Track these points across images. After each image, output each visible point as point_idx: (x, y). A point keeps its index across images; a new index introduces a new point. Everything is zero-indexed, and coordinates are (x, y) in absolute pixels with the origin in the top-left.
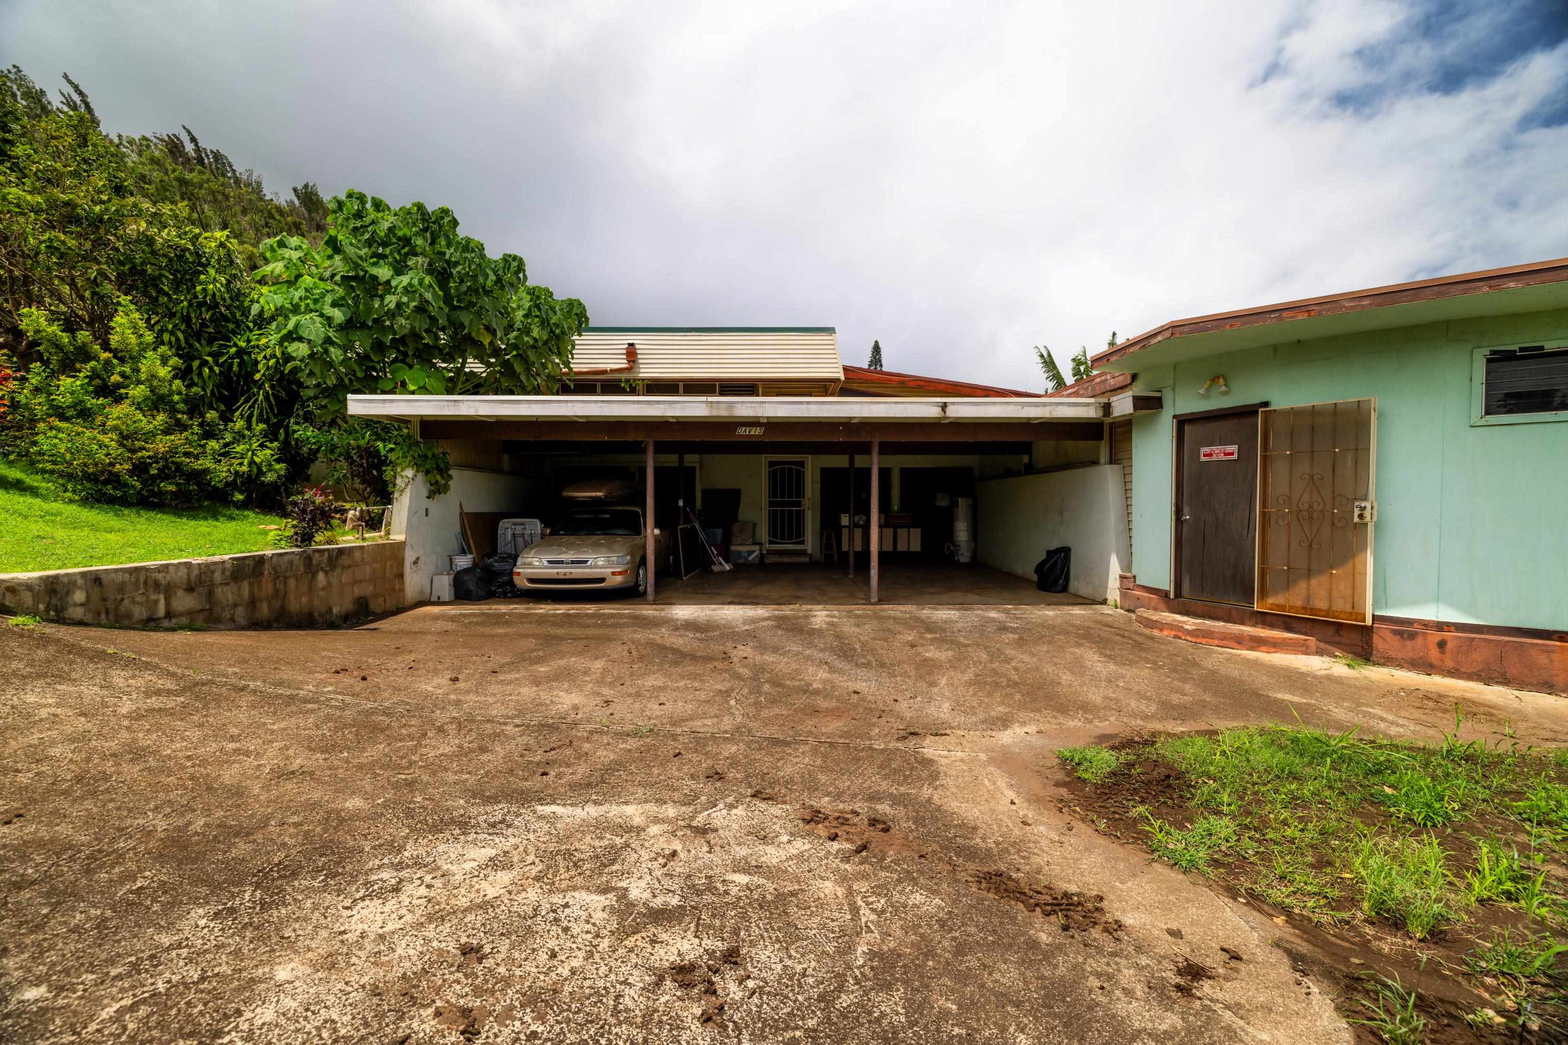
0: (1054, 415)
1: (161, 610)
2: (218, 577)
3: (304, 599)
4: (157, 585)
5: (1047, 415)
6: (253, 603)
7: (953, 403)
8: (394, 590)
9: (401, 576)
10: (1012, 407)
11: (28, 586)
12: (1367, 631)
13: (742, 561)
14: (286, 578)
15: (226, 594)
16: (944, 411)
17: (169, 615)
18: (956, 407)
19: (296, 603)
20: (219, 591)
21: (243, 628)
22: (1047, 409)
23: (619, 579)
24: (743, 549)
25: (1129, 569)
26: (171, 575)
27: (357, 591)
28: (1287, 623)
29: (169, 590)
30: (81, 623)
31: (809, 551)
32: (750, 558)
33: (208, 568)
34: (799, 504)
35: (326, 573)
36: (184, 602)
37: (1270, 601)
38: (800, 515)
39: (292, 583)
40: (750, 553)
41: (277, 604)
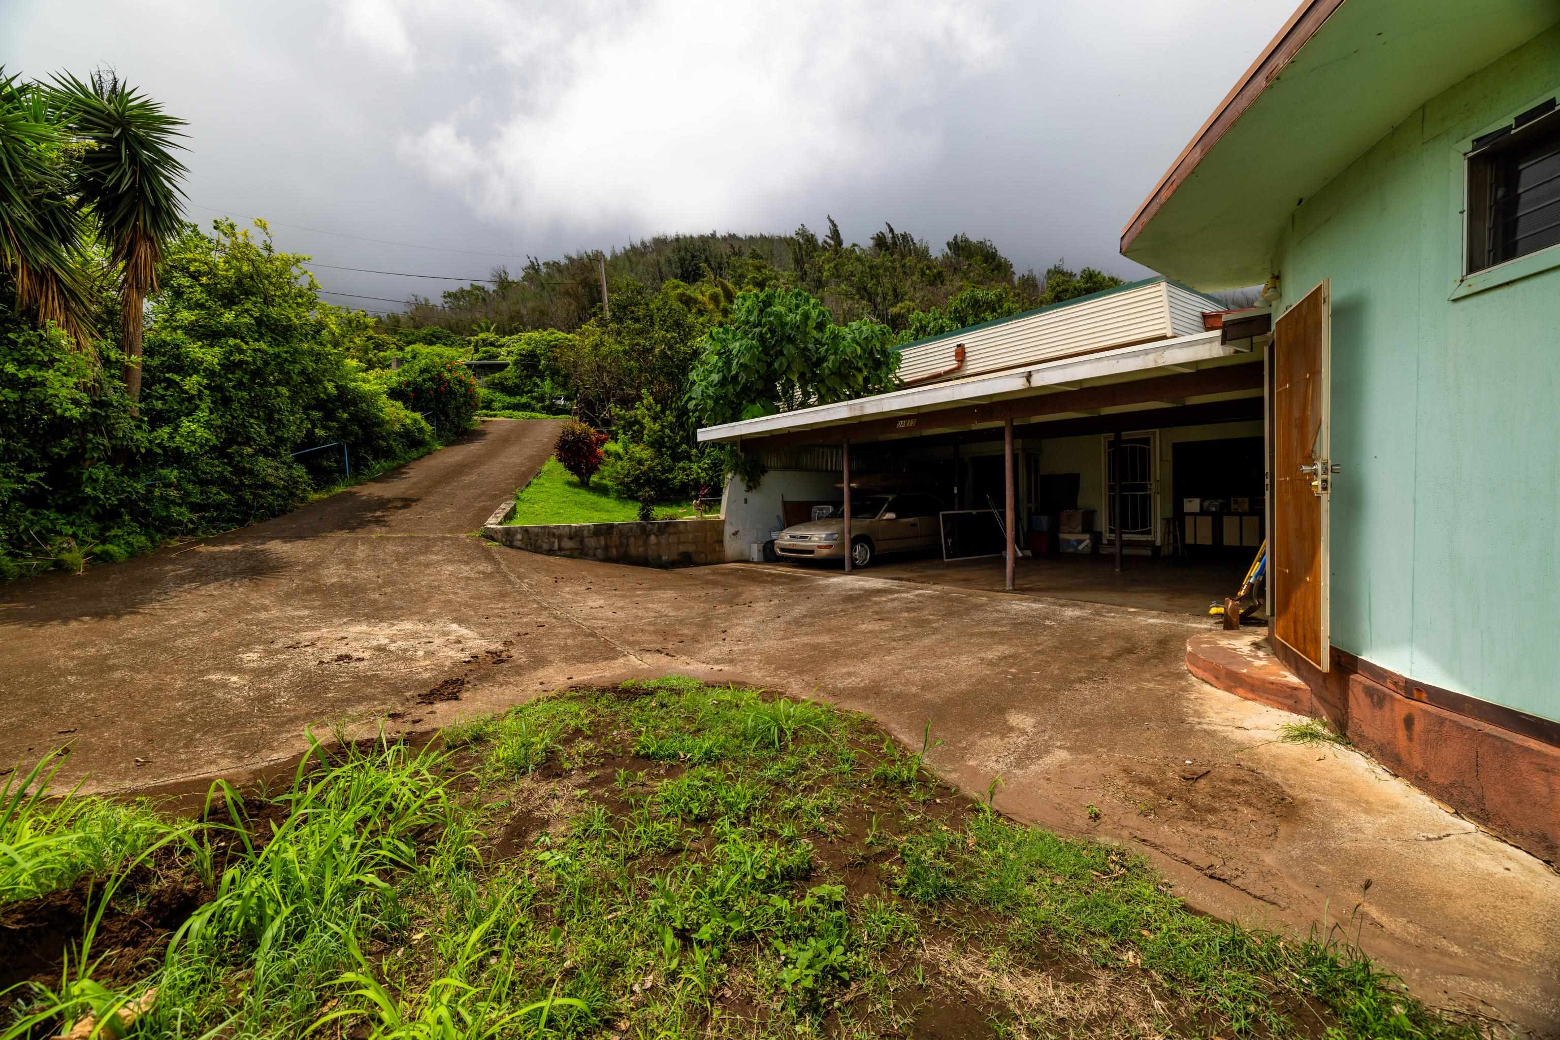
0: (1161, 363)
1: (556, 546)
2: (586, 533)
3: (641, 549)
4: (554, 535)
5: (1151, 365)
6: (606, 548)
7: (1038, 371)
8: (714, 550)
9: (721, 542)
10: (1105, 362)
11: (499, 531)
13: (1071, 550)
14: (628, 537)
15: (591, 542)
16: (1029, 381)
17: (560, 549)
18: (1041, 374)
19: (635, 550)
20: (586, 540)
21: (600, 560)
22: (1151, 357)
23: (825, 552)
24: (1072, 537)
26: (561, 531)
27: (682, 548)
29: (560, 538)
30: (520, 548)
31: (1158, 543)
32: (1080, 548)
33: (581, 529)
34: (1144, 488)
35: (657, 536)
36: (568, 544)
38: (1146, 502)
39: (632, 540)
40: (1080, 542)
41: (622, 550)
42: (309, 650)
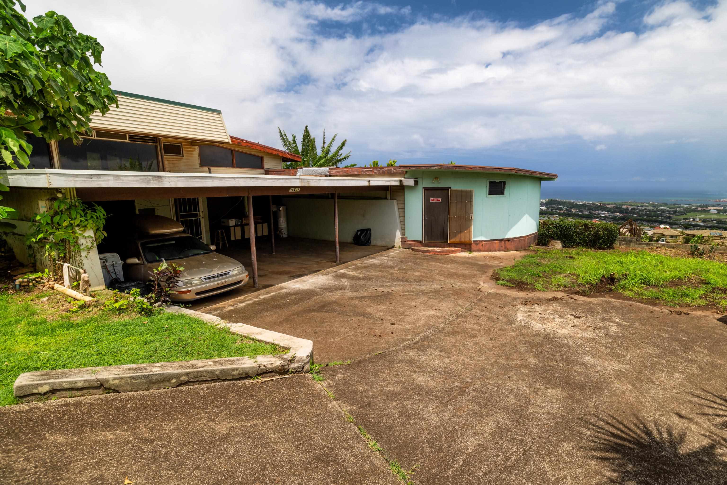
12: (470, 245)
25: (404, 235)
28: (455, 245)
34: (196, 215)
37: (452, 240)
42: (590, 325)
